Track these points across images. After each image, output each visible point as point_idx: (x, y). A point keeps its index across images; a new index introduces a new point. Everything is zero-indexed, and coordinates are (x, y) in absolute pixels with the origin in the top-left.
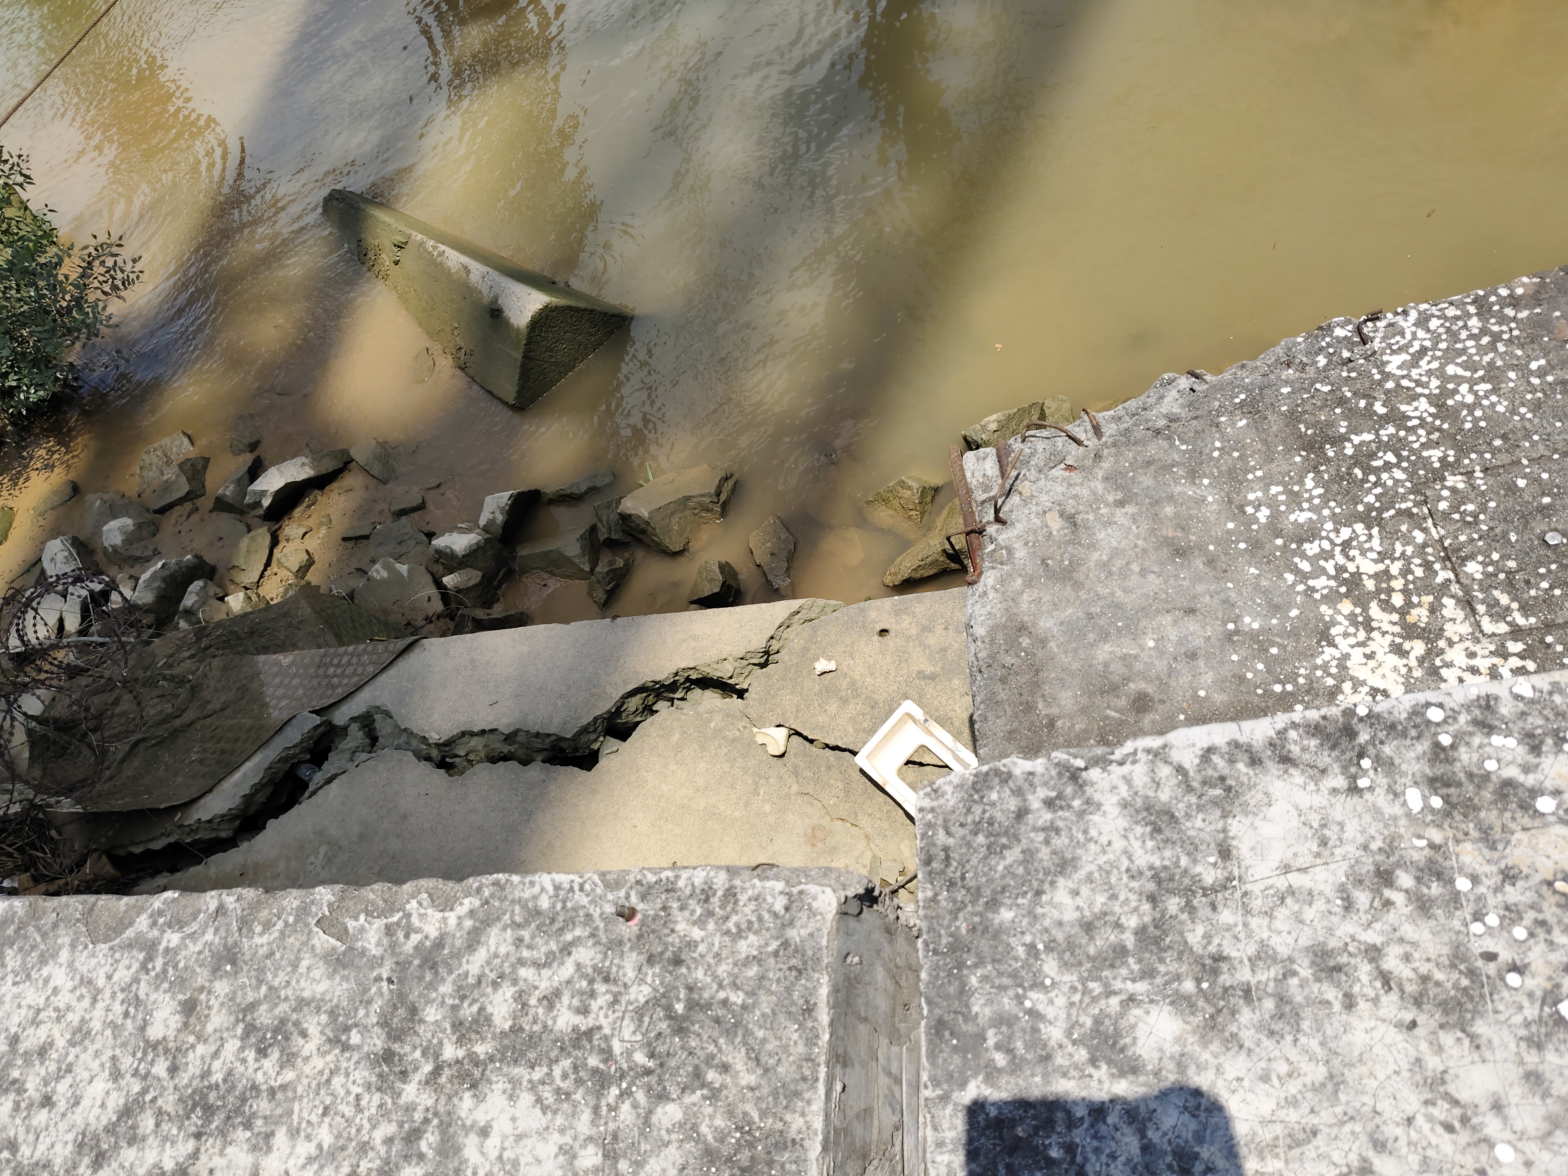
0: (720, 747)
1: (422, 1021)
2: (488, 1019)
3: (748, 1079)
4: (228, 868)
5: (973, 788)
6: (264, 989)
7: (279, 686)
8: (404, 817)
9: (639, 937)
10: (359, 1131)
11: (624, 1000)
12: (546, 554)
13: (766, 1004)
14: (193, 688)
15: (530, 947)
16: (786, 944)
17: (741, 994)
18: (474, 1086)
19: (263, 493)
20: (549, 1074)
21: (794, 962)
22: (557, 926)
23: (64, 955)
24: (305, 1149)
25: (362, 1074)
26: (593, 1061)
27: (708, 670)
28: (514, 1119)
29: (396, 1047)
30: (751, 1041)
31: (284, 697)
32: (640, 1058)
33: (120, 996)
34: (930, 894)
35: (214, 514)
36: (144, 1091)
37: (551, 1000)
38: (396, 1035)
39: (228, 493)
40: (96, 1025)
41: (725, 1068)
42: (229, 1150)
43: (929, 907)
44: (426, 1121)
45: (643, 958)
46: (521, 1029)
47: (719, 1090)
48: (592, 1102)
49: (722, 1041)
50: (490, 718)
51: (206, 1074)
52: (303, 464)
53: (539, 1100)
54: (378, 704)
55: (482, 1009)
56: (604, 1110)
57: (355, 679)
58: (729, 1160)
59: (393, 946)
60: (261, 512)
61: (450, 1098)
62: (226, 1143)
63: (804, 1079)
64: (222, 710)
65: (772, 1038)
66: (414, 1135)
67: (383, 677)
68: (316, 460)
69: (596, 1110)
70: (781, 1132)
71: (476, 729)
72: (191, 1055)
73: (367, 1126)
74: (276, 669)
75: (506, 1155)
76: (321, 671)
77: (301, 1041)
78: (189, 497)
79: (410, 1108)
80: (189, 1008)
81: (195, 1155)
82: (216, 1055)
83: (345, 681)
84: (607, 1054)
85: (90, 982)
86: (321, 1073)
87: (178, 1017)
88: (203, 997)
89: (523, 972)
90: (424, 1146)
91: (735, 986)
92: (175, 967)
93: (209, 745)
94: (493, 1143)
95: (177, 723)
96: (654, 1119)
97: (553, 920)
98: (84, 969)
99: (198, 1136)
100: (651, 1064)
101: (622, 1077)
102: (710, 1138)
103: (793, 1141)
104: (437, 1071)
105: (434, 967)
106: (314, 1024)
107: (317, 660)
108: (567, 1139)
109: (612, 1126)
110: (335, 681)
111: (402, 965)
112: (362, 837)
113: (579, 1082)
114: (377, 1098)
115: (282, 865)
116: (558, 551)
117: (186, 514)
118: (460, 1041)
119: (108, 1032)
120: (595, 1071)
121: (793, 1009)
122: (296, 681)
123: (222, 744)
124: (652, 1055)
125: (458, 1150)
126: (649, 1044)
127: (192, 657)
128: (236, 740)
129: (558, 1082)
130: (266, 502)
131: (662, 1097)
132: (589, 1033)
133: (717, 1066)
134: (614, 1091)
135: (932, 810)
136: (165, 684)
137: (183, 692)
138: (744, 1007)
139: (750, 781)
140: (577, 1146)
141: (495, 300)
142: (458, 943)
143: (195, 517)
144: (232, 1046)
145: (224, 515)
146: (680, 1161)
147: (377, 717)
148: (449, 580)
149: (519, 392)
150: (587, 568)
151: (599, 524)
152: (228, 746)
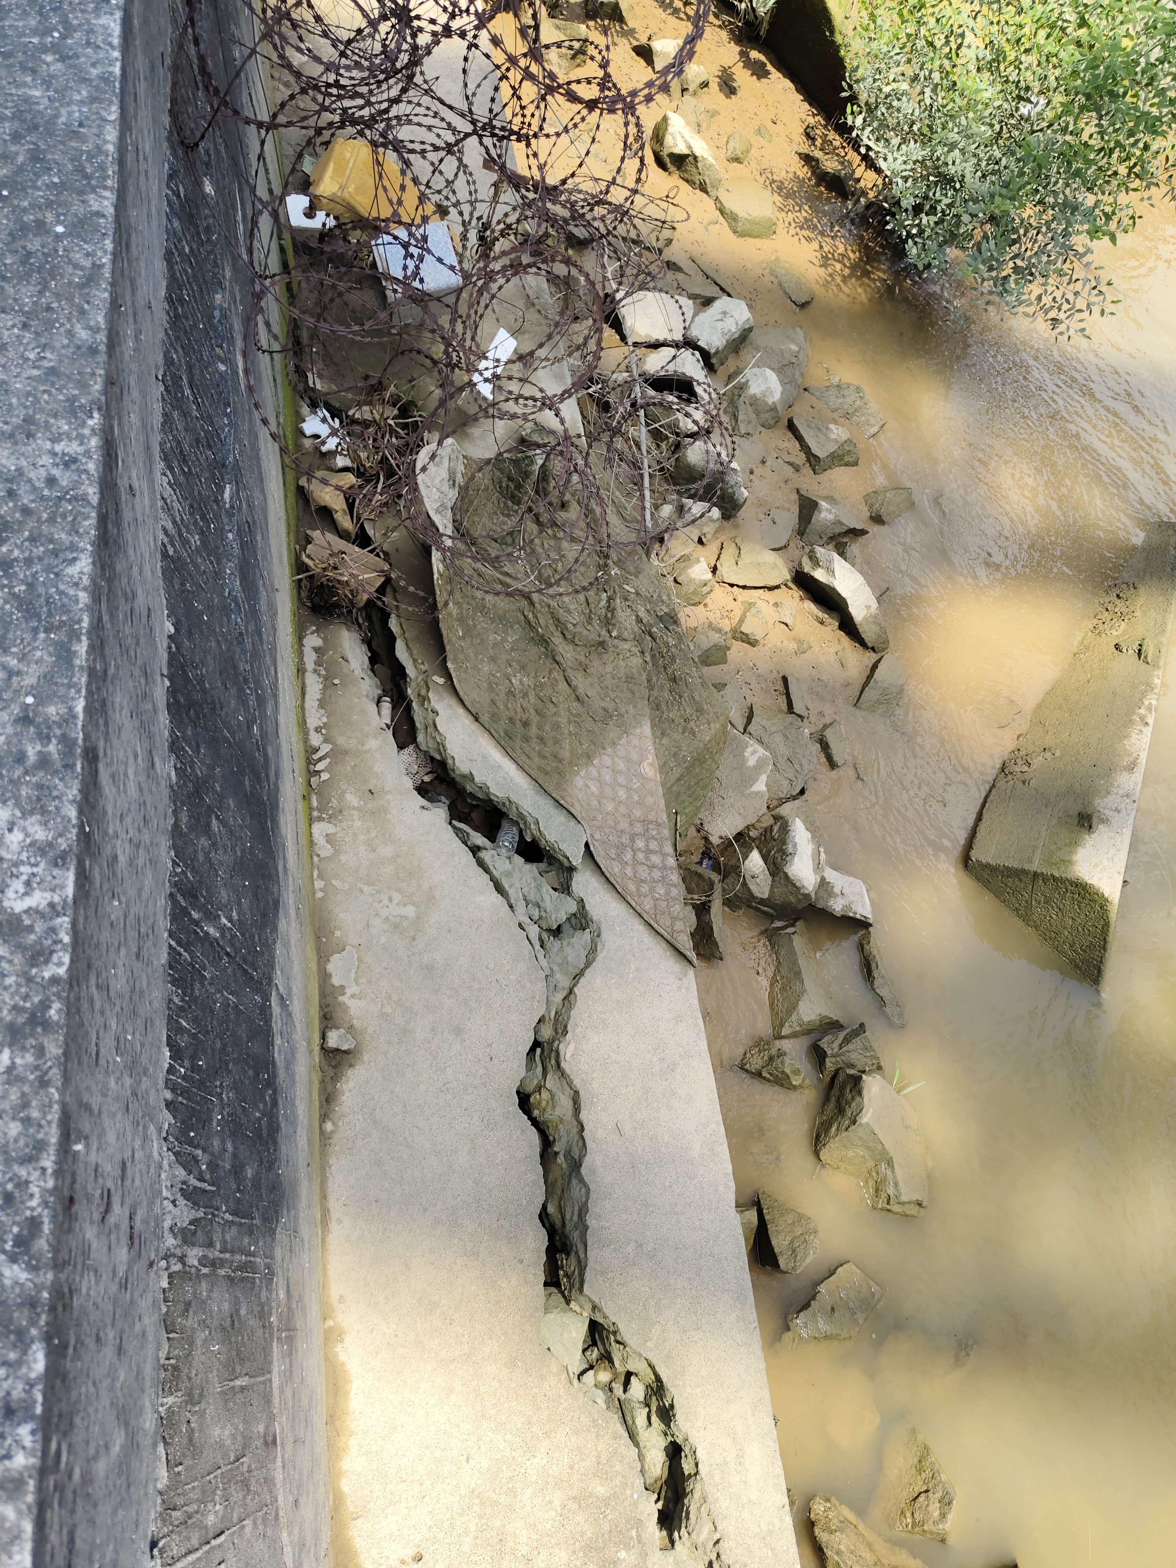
4: (378, 767)
7: (615, 772)
8: (458, 1031)
14: (602, 644)
19: (831, 571)
27: (697, 1494)
31: (602, 784)
35: (795, 497)
39: (823, 515)
50: (600, 1134)
52: (868, 607)
54: (604, 935)
57: (632, 887)
60: (807, 568)
64: (578, 698)
67: (639, 927)
68: (874, 619)
71: (583, 1116)
74: (635, 757)
76: (638, 828)
78: (812, 459)
83: (629, 871)
93: (532, 700)
95: (557, 640)
107: (652, 816)
110: (628, 856)
112: (430, 968)
115: (386, 851)
117: (792, 460)
122: (622, 794)
123: (535, 719)
127: (639, 620)
128: (541, 739)
130: (819, 575)
136: (603, 603)
137: (595, 631)
141: (1105, 821)
143: (789, 470)
145: (796, 509)
147: (587, 935)
148: (755, 862)
149: (988, 866)
150: (785, 1031)
151: (842, 1035)
152: (534, 730)
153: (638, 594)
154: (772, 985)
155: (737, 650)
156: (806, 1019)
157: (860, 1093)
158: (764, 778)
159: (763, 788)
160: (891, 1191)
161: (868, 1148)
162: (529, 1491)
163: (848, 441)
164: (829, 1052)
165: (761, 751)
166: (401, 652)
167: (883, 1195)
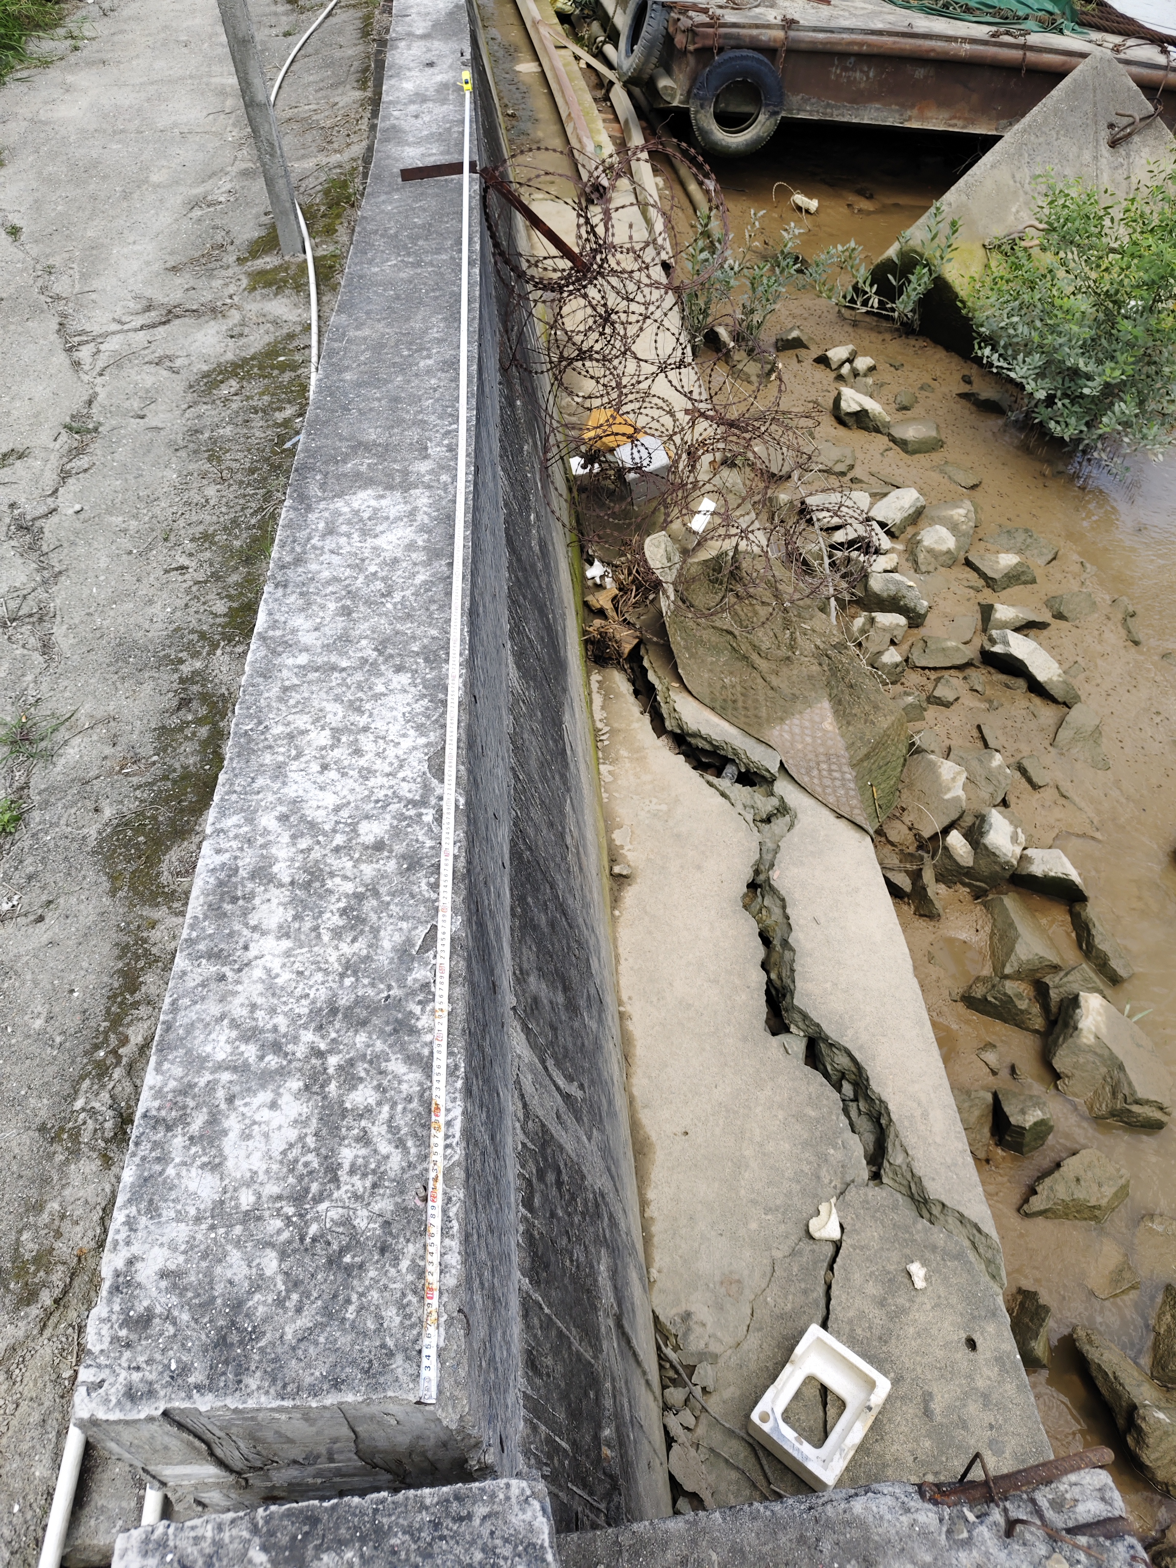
0: (809, 1163)
1: (356, 1031)
2: (354, 1088)
3: (289, 1331)
5: (529, 1544)
6: (388, 899)
7: (802, 727)
8: (699, 868)
9: (405, 1210)
10: (285, 1003)
11: (358, 1205)
12: (1011, 925)
13: (344, 1340)
14: (788, 658)
15: (405, 1109)
16: (391, 1355)
17: (352, 1317)
18: (307, 1087)
19: (1006, 643)
20: (310, 1151)
21: (376, 1364)
22: (419, 1130)
23: (423, 741)
24: (276, 965)
25: (322, 994)
26: (315, 1187)
28: (280, 1128)
29: (340, 1016)
30: (317, 1330)
31: (792, 734)
32: (313, 1229)
33: (390, 793)
34: (428, 1501)
36: (325, 834)
37: (364, 1139)
38: (348, 1013)
39: (1003, 614)
40: (372, 782)
41: (299, 1310)
42: (281, 908)
43: (415, 1502)
44: (286, 1054)
45: (388, 1216)
46: (344, 1117)
47: (284, 1307)
48: (285, 1193)
49: (319, 1303)
51: (332, 875)
52: (1050, 669)
53: (291, 1146)
54: (799, 815)
55: (361, 1080)
56: (278, 1205)
57: (819, 790)
58: (233, 1323)
59: (413, 993)
60: (988, 647)
61: (300, 1070)
62: (285, 905)
63: (284, 1387)
64: (772, 689)
65: (318, 1350)
66: (277, 1048)
67: (826, 813)
68: (1058, 677)
69: (279, 1198)
70: (248, 1369)
71: (789, 911)
72: (345, 859)
73: (286, 1009)
74: (817, 719)
75: (256, 1127)
76: (822, 758)
77: (349, 940)
78: (990, 582)
79: (296, 1040)
80: (379, 846)
81: (281, 885)
82: (345, 878)
84: (318, 1199)
85: (401, 766)
86: (327, 962)
87: (373, 840)
88: (386, 854)
89: (386, 1108)
90: (267, 1059)
91: (361, 1308)
92: (408, 825)
93: (739, 689)
94: (266, 1114)
96: (268, 1251)
97: (423, 1126)
98: (411, 759)
99: (292, 883)
100: (308, 1240)
101: (301, 1216)
102: (250, 1303)
103: (240, 1382)
104: (320, 1054)
105: (395, 1031)
106: (360, 947)
107: (832, 751)
108: (262, 1177)
109: (267, 1214)
111: (398, 1003)
113: (301, 1178)
114: (306, 1011)
116: (1018, 936)
118: (340, 1068)
119: (366, 793)
120: (307, 1190)
121: (338, 1369)
122: (809, 740)
124: (314, 1240)
125: (263, 1087)
126: (322, 1236)
127: (817, 647)
128: (746, 708)
129: (303, 1160)
130: (998, 649)
131: (283, 1256)
132: (335, 1180)
133: (301, 1301)
134: (290, 1210)
135: (508, 1498)
136: (788, 636)
137: (784, 652)
138: (344, 1320)
139: (778, 1202)
140: (256, 1186)
142: (412, 1047)
144: (349, 887)
145: (977, 615)
146: (236, 1279)
147: (787, 817)
148: (956, 839)
150: (1008, 970)
154: (991, 938)
156: (1024, 958)
158: (959, 786)
160: (1126, 1091)
163: (1021, 566)
164: (1051, 984)
166: (651, 677)
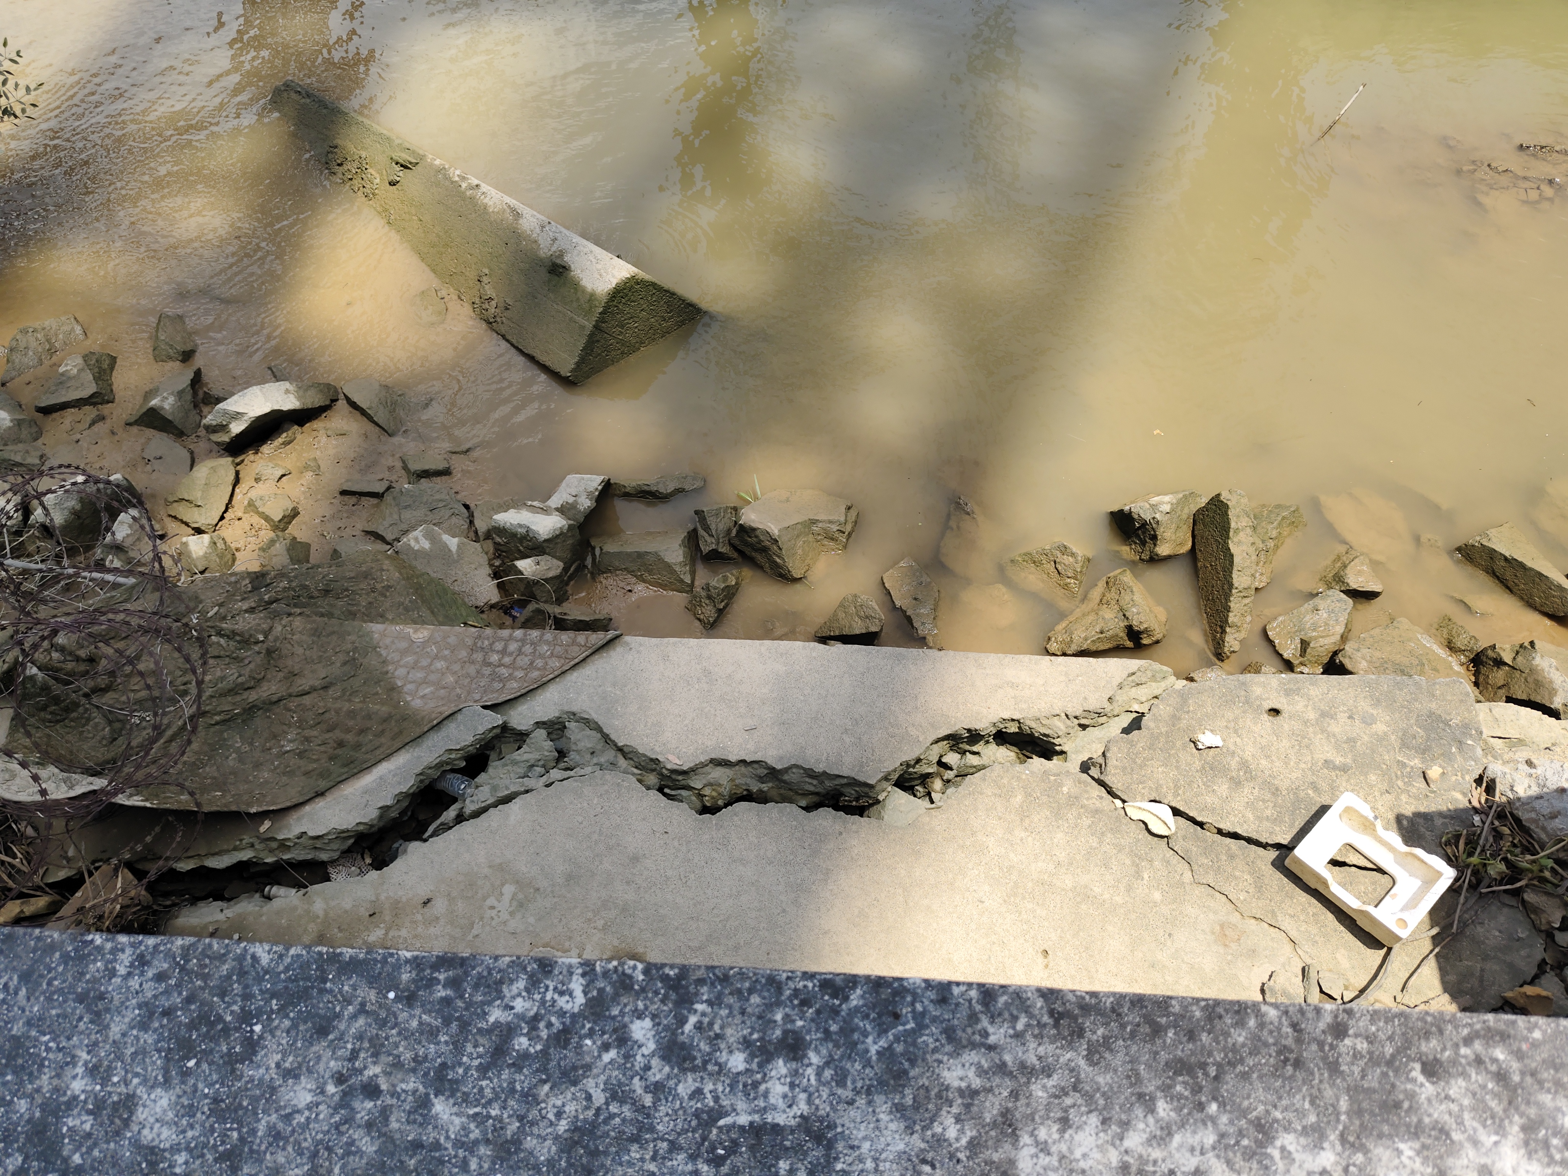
0: (1079, 816)
7: (415, 666)
8: (635, 859)
12: (639, 554)
14: (269, 652)
19: (237, 416)
27: (1033, 725)
35: (135, 429)
39: (167, 405)
50: (751, 746)
52: (287, 391)
54: (574, 709)
57: (535, 674)
60: (226, 438)
64: (325, 688)
67: (574, 676)
68: (302, 389)
71: (733, 758)
74: (404, 645)
78: (92, 400)
83: (519, 674)
93: (315, 733)
95: (253, 696)
110: (504, 672)
112: (570, 878)
116: (655, 554)
117: (89, 420)
123: (338, 734)
136: (222, 641)
137: (253, 658)
139: (1128, 862)
141: (561, 254)
143: (99, 427)
145: (150, 432)
147: (572, 725)
148: (526, 566)
149: (578, 364)
150: (688, 580)
151: (701, 532)
152: (350, 738)
153: (221, 605)
154: (644, 581)
155: (297, 530)
156: (681, 559)
157: (754, 530)
158: (446, 538)
159: (456, 540)
160: (835, 528)
161: (798, 536)
162: (1012, 855)
163: (86, 358)
164: (714, 547)
165: (418, 533)
167: (836, 535)
